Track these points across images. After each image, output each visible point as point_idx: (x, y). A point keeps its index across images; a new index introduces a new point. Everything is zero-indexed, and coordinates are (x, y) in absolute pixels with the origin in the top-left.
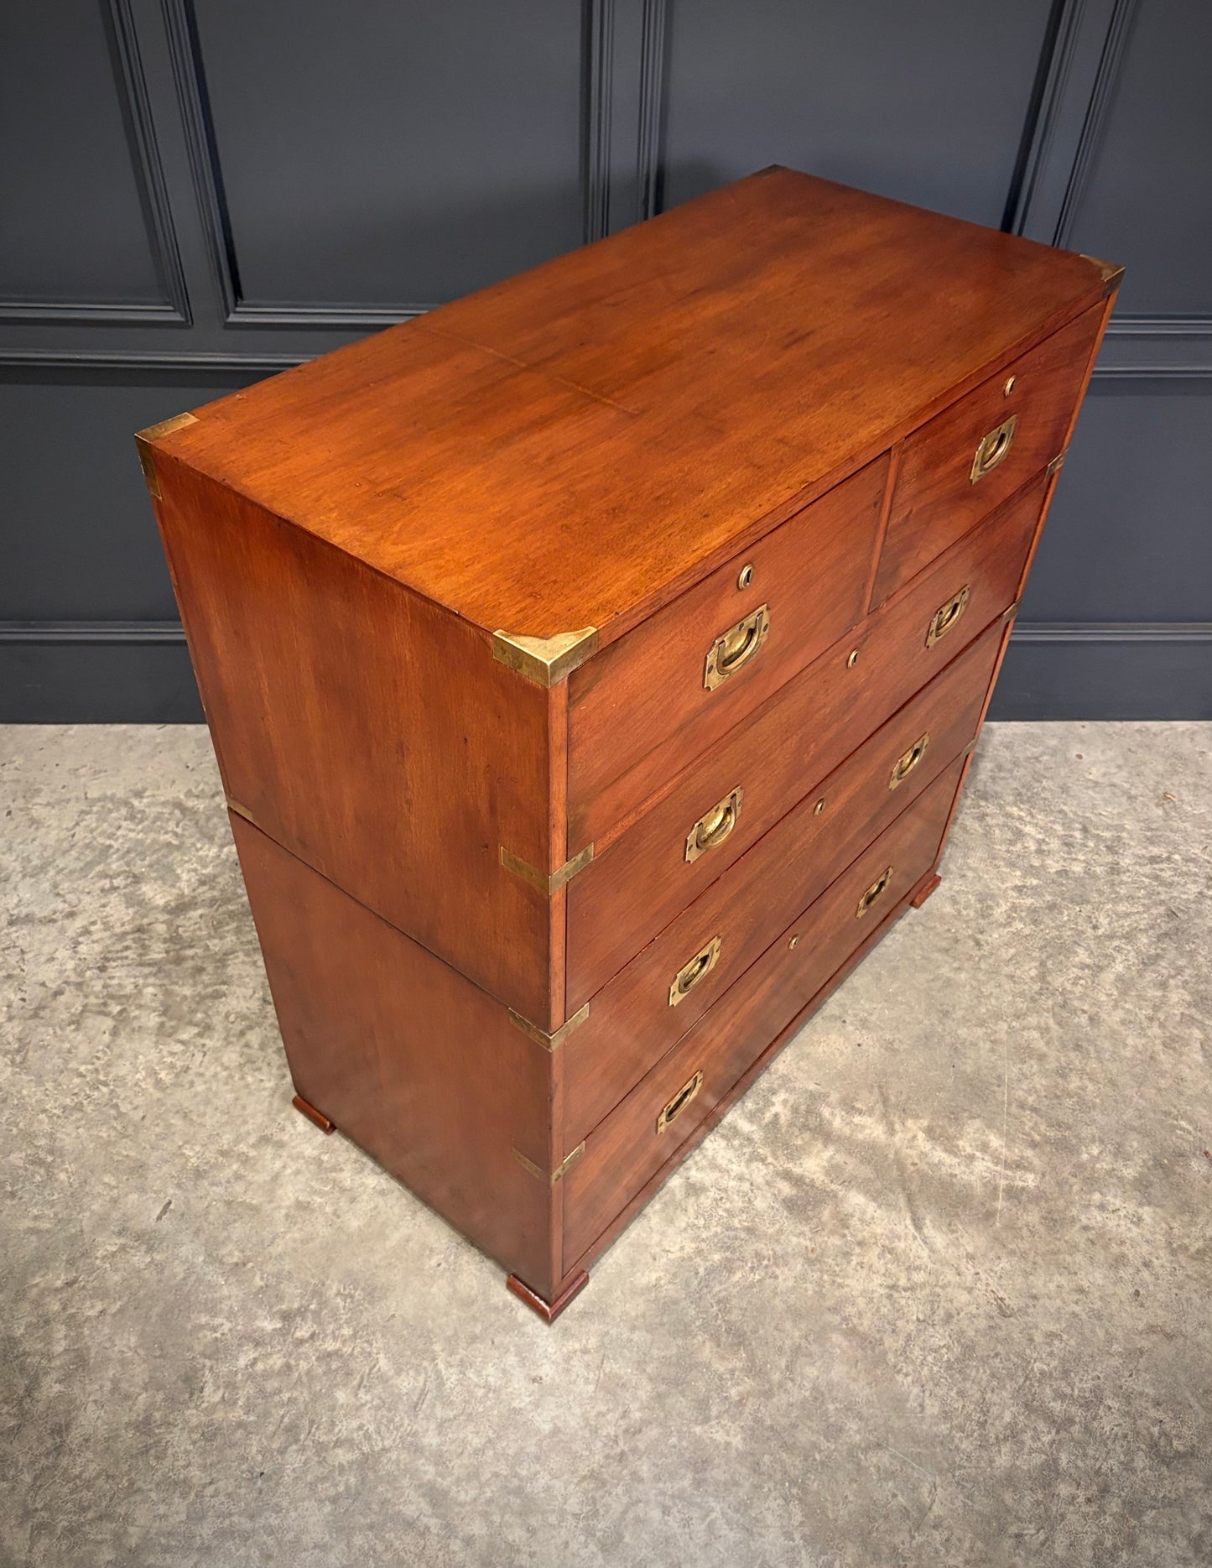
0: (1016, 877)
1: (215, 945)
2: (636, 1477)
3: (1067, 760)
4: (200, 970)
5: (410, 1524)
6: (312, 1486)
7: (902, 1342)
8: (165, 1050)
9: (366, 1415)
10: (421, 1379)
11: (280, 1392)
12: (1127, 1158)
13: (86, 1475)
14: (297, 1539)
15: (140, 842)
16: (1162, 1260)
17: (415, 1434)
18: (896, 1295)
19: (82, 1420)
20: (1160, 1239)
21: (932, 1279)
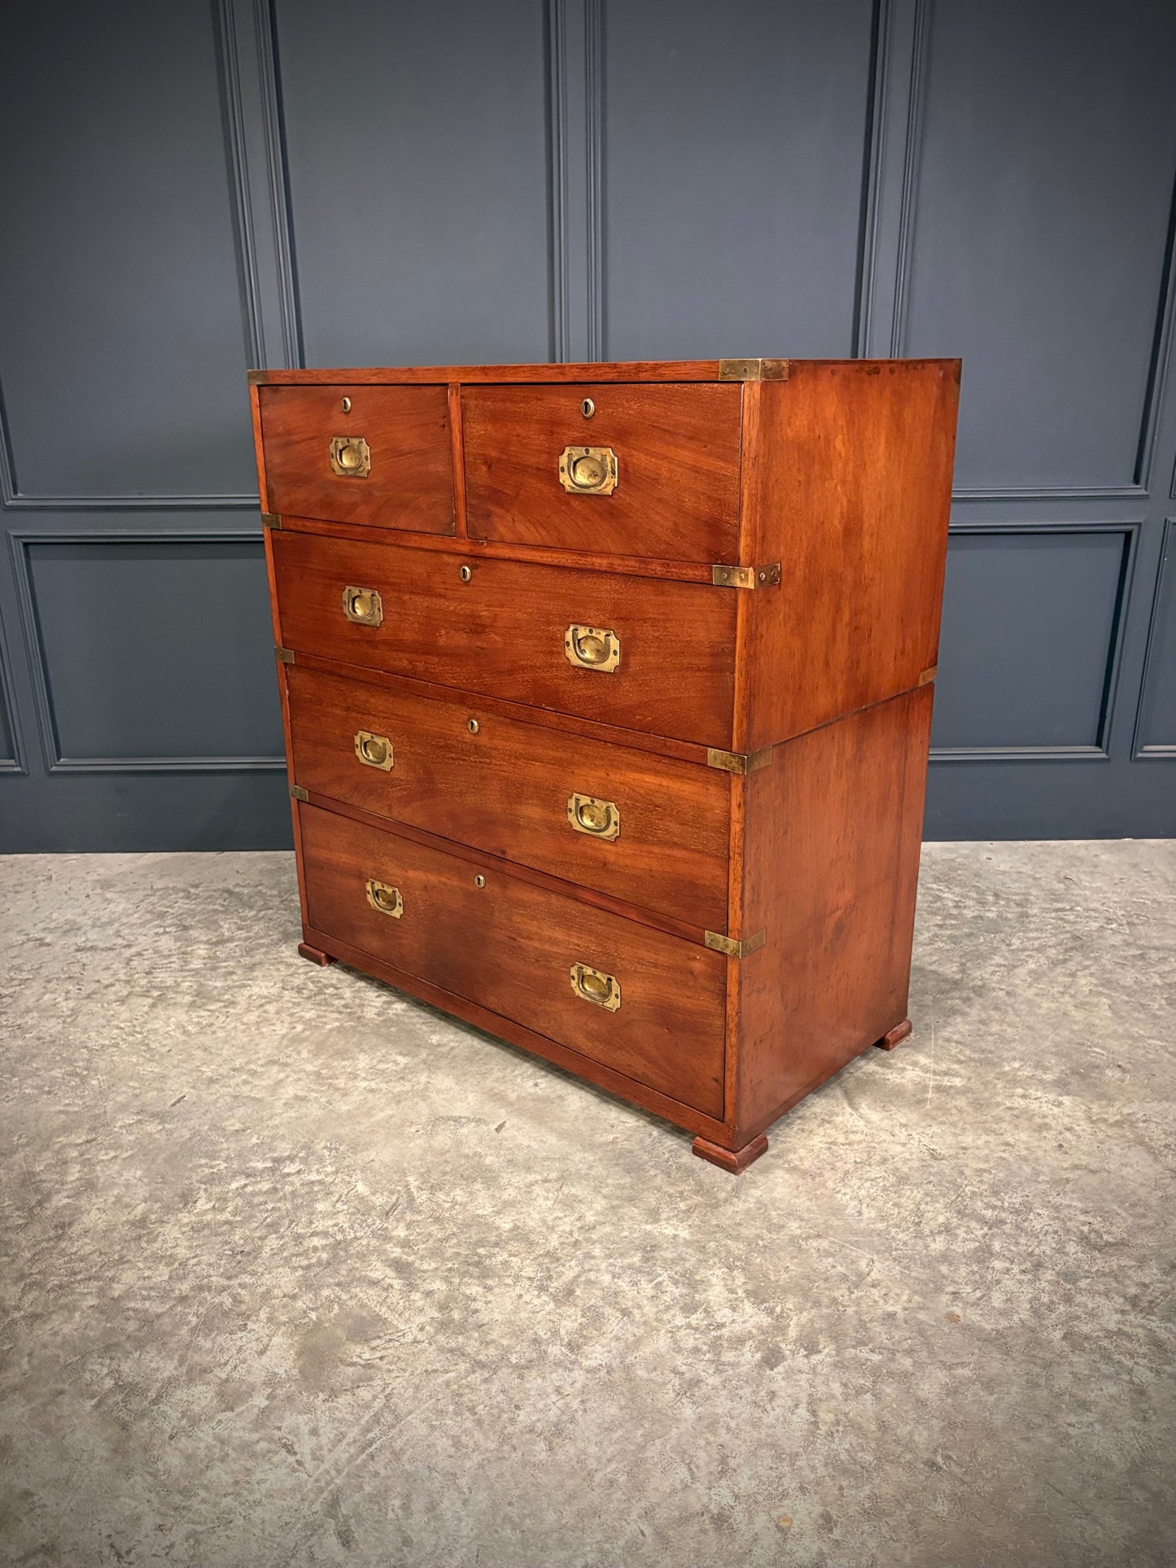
0: (938, 919)
1: (247, 960)
2: (589, 1256)
3: (978, 861)
4: (232, 973)
5: (374, 1283)
6: (287, 1260)
7: (840, 1174)
8: (194, 1015)
9: (342, 1219)
10: (394, 1198)
11: (266, 1203)
12: (1046, 1069)
13: (82, 1253)
14: (268, 1291)
15: (193, 910)
16: (1083, 1127)
17: (386, 1228)
18: (834, 1148)
19: (85, 1218)
20: (1079, 1114)
21: (869, 1138)
